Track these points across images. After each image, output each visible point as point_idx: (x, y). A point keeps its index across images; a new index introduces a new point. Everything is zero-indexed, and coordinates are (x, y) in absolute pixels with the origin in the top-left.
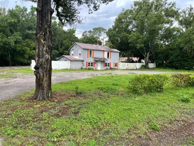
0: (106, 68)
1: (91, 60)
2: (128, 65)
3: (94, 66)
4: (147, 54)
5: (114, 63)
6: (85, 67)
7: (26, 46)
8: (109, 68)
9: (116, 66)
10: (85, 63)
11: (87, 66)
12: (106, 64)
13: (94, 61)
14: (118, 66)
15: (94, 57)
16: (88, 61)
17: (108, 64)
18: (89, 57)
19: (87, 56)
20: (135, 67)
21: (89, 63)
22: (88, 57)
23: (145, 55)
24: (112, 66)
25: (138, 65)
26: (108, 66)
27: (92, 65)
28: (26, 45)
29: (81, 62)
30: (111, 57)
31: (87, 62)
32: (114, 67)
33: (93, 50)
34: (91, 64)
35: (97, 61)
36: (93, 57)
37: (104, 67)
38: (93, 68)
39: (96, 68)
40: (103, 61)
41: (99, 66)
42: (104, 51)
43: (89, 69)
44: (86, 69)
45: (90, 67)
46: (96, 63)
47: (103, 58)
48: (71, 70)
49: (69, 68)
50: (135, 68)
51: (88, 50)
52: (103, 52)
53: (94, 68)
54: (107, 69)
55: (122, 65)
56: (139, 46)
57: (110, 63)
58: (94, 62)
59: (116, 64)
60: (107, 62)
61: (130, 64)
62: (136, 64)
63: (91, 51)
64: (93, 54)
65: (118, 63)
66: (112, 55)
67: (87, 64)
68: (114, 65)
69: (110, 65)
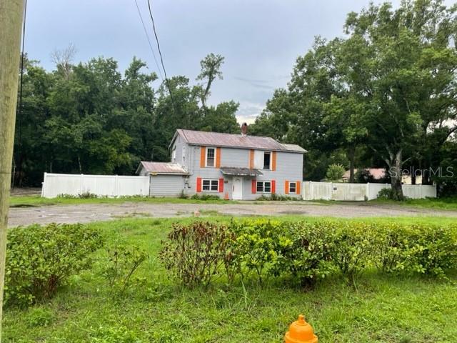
0: (258, 195)
1: (213, 174)
2: (335, 189)
3: (221, 191)
4: (395, 157)
5: (287, 182)
6: (192, 192)
7: (110, 145)
8: (268, 195)
9: (292, 190)
10: (193, 182)
11: (199, 190)
12: (260, 184)
13: (221, 177)
14: (298, 193)
15: (222, 166)
16: (204, 177)
17: (268, 184)
18: (206, 165)
19: (199, 162)
20: (360, 195)
21: (206, 183)
22: (202, 165)
23: (389, 159)
24: (280, 190)
25: (372, 190)
26: (268, 190)
27: (213, 188)
28: (110, 143)
29: (181, 179)
30: (277, 166)
31: (199, 180)
32: (287, 193)
33: (219, 148)
34: (210, 185)
35: (230, 177)
36: (218, 166)
37: (254, 192)
38: (218, 195)
39: (227, 195)
40: (249, 177)
41: (238, 191)
42: (252, 150)
43: (205, 198)
44: (195, 197)
45: (210, 192)
46: (226, 182)
47: (249, 167)
48: (151, 199)
49: (145, 193)
50: (363, 199)
51: (203, 147)
52: (249, 152)
53: (222, 196)
54: (264, 198)
55: (316, 187)
56: (353, 133)
57: (274, 182)
58: (221, 180)
59: (293, 185)
60: (265, 177)
61: (342, 187)
62: (364, 187)
63: (213, 150)
64: (218, 158)
65: (299, 183)
66: (279, 161)
67: (199, 185)
68: (287, 187)
69: (274, 187)
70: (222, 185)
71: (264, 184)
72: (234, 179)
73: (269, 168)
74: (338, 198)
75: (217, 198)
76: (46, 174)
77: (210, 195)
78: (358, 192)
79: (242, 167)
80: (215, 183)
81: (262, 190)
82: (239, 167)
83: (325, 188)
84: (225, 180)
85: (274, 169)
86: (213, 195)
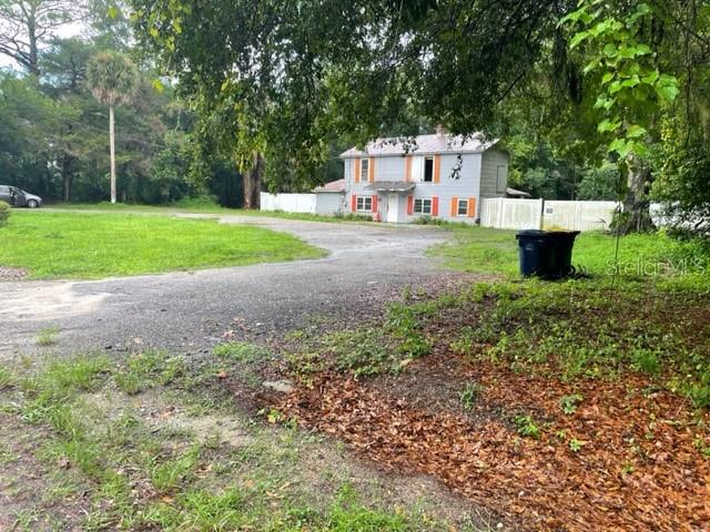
0: (417, 216)
3: (375, 210)
5: (454, 200)
6: (347, 211)
9: (462, 211)
10: (349, 198)
11: (354, 209)
12: (418, 202)
13: (375, 193)
14: (471, 215)
15: (375, 179)
16: (359, 194)
17: (428, 202)
18: (360, 180)
21: (360, 200)
22: (357, 179)
24: (445, 212)
26: (427, 210)
27: (368, 207)
29: (338, 197)
30: (441, 176)
31: (354, 197)
32: (454, 215)
33: (373, 157)
34: (364, 204)
35: (385, 193)
36: (372, 178)
37: (410, 213)
38: (371, 214)
39: (379, 216)
41: (393, 212)
42: (410, 156)
44: (350, 218)
45: (363, 212)
46: (381, 200)
49: (313, 211)
51: (358, 157)
53: (374, 215)
55: (510, 208)
57: (436, 199)
58: (375, 197)
59: (463, 203)
60: (425, 191)
64: (372, 170)
65: (472, 200)
66: (444, 168)
67: (354, 203)
68: (454, 206)
69: (436, 206)
70: (375, 204)
71: (423, 202)
72: (390, 195)
73: (431, 180)
75: (370, 219)
76: (262, 193)
77: (364, 215)
79: (397, 180)
80: (368, 200)
81: (421, 211)
82: (394, 180)
83: (529, 208)
84: (379, 197)
85: (437, 181)
86: (367, 215)
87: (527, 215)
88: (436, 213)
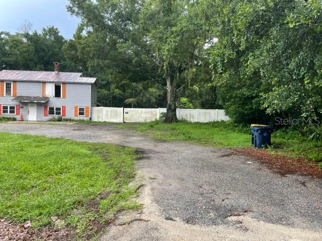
0: (50, 117)
2: (127, 113)
3: (18, 114)
5: (76, 107)
9: (82, 114)
12: (52, 110)
13: (18, 104)
14: (88, 116)
15: (18, 95)
16: (3, 104)
17: (58, 109)
18: (5, 95)
21: (5, 108)
22: (2, 95)
24: (70, 114)
26: (58, 113)
27: (11, 112)
30: (66, 95)
31: (0, 106)
32: (76, 116)
33: (15, 82)
34: (9, 110)
35: (26, 104)
36: (14, 95)
37: (46, 115)
38: (15, 117)
39: (22, 117)
40: (42, 104)
41: (33, 115)
42: (44, 83)
45: (8, 115)
46: (22, 107)
47: (41, 96)
51: (2, 81)
52: (41, 84)
53: (18, 117)
55: (107, 112)
57: (64, 107)
58: (18, 106)
59: (82, 109)
60: (56, 103)
61: (133, 111)
62: (156, 111)
63: (10, 83)
64: (15, 89)
65: (87, 108)
66: (68, 90)
68: (76, 111)
69: (64, 111)
70: (18, 110)
71: (55, 109)
72: (29, 105)
73: (60, 97)
74: (129, 120)
75: (14, 119)
77: (9, 117)
78: (149, 116)
79: (35, 96)
80: (12, 108)
81: (54, 114)
82: (32, 96)
83: (117, 112)
84: (21, 106)
85: (64, 97)
86: (12, 117)
87: (116, 115)
88: (64, 115)
